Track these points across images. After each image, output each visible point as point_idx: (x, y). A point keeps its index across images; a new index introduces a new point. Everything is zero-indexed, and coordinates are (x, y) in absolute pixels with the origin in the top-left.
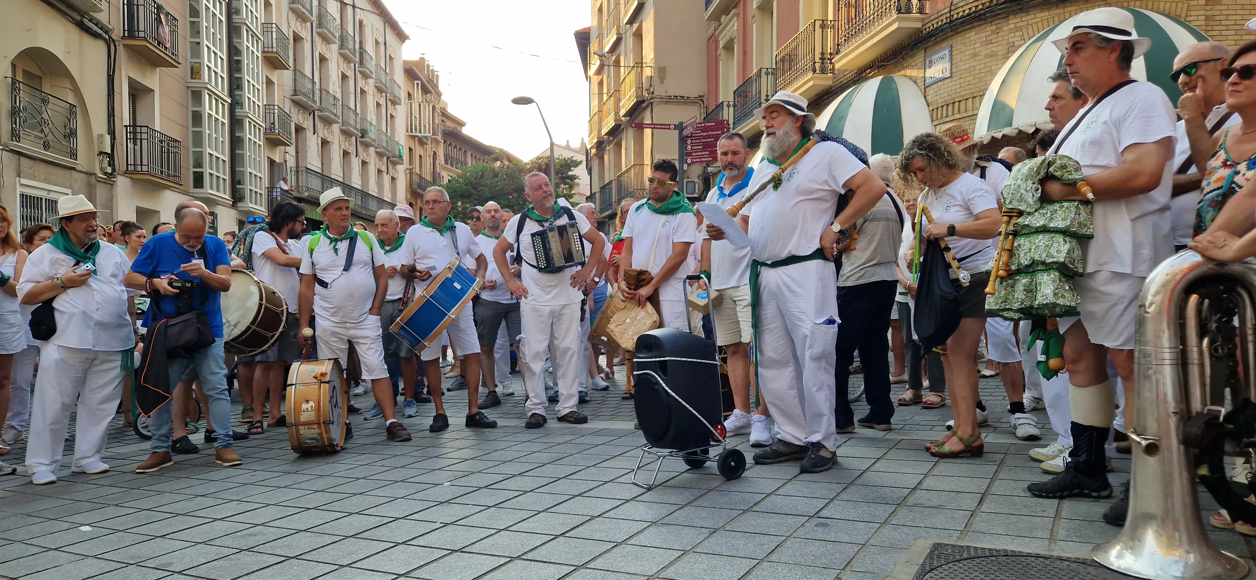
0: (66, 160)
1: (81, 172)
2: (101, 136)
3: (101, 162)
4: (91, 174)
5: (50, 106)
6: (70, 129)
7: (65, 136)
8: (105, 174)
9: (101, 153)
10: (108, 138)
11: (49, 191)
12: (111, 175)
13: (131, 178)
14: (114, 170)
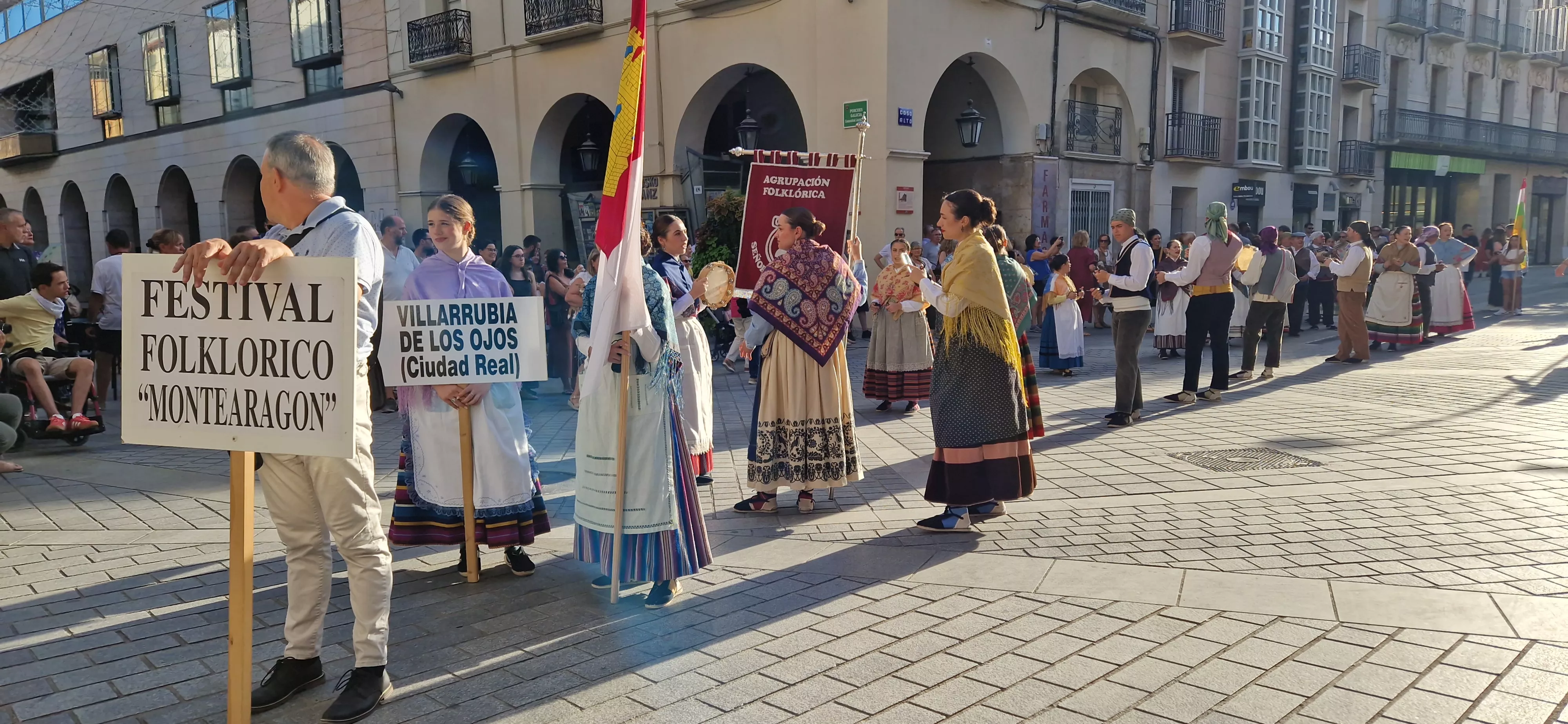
0: (1111, 157)
1: (1123, 164)
2: (1142, 129)
3: (1141, 153)
4: (1133, 164)
5: (1100, 114)
6: (1115, 129)
7: (1110, 137)
8: (1145, 162)
9: (1142, 144)
10: (1147, 131)
11: (1095, 185)
12: (1151, 162)
13: (1169, 162)
14: (1152, 158)
